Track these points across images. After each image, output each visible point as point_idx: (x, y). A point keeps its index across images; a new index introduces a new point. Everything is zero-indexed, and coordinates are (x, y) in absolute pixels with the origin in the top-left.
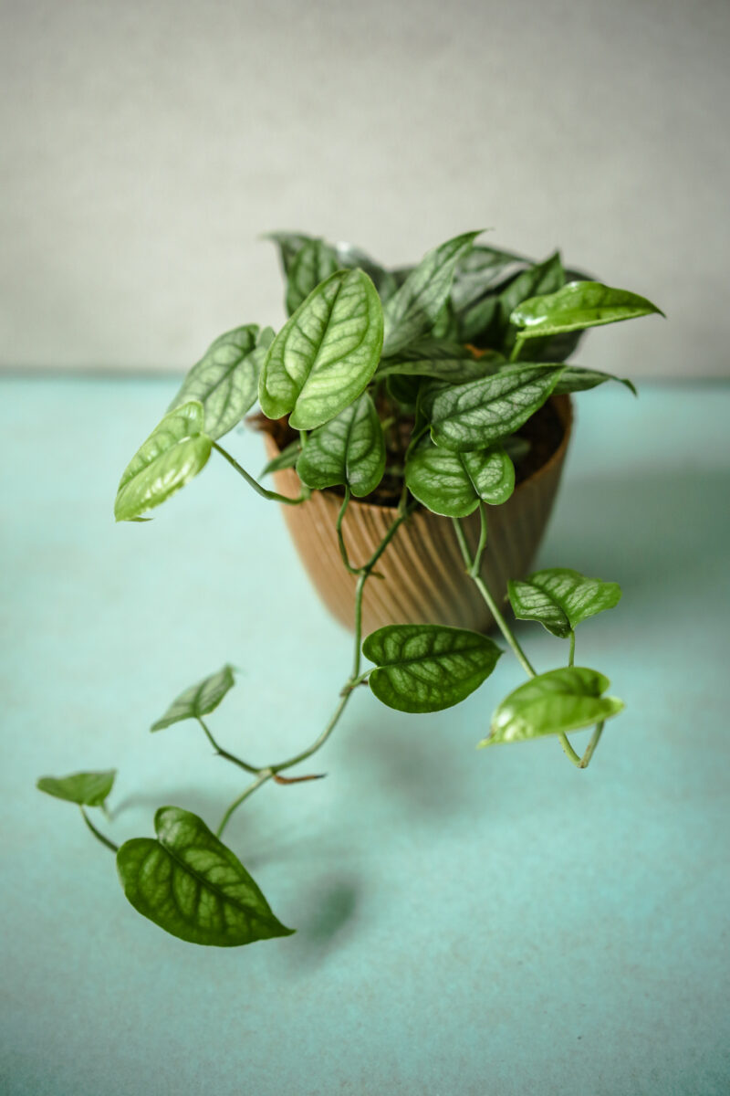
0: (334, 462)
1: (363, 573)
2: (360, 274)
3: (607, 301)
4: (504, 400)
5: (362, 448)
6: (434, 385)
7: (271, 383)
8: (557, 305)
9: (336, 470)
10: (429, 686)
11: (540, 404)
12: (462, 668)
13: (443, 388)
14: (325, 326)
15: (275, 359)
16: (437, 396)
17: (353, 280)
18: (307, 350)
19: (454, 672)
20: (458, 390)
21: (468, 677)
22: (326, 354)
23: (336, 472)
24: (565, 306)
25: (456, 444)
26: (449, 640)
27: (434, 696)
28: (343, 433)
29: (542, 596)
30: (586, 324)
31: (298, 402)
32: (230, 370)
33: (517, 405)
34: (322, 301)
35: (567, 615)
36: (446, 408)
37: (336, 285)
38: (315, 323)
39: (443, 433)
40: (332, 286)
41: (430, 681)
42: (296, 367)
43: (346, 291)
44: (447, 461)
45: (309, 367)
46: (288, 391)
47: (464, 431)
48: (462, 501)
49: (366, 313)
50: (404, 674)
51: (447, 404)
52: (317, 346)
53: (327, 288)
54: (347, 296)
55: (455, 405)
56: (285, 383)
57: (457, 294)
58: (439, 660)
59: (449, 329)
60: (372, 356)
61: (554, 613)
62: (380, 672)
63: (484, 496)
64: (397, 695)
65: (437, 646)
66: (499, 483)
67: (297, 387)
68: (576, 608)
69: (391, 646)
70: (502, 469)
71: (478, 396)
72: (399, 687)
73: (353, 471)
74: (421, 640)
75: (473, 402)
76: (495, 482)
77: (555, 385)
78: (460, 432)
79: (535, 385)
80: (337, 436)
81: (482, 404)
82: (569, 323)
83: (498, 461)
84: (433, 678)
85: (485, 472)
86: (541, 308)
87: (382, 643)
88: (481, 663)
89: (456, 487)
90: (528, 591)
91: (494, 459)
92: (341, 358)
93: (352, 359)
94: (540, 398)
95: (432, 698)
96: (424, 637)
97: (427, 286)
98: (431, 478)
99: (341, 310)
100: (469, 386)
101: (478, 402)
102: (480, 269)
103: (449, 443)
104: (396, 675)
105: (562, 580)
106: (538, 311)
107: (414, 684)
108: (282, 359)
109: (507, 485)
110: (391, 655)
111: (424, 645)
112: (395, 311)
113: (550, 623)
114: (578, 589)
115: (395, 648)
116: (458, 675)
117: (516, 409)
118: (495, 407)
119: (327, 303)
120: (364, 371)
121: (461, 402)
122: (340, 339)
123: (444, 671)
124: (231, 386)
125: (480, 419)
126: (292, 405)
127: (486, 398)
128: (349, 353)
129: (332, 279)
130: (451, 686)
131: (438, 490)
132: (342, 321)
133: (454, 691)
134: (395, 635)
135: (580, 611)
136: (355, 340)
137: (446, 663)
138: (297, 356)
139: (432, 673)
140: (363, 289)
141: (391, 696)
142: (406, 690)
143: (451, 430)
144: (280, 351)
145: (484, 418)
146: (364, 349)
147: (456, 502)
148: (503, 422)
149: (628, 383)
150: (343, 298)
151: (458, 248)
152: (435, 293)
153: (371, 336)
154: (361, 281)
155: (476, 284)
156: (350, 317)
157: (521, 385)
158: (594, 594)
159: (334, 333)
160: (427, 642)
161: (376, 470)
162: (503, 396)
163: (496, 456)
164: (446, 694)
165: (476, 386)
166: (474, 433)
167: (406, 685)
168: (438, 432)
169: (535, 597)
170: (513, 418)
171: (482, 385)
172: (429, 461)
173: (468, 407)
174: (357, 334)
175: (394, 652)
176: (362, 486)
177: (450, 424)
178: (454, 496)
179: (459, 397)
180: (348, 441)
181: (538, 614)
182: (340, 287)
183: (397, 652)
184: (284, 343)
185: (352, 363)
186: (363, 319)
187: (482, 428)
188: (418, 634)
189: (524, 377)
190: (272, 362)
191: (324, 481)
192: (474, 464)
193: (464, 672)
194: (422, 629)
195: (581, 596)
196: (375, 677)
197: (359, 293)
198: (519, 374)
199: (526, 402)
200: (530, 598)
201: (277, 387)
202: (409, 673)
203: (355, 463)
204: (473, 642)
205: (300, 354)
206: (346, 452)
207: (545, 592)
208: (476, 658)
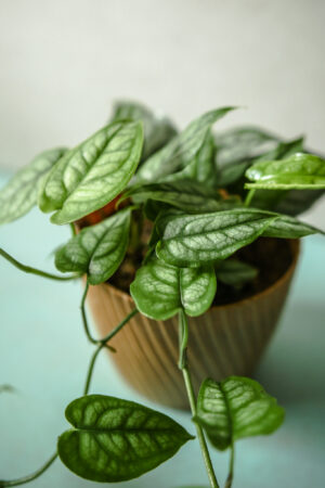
0: (83, 255)
1: (99, 344)
2: (139, 124)
4: (221, 232)
5: (108, 248)
6: (172, 211)
7: (50, 187)
8: (281, 168)
9: (82, 261)
10: (111, 456)
11: (250, 241)
12: (146, 446)
14: (99, 153)
15: (59, 171)
17: (131, 125)
18: (81, 168)
19: (137, 450)
20: (188, 218)
21: (147, 458)
22: (94, 172)
24: (287, 170)
25: (175, 260)
26: (143, 419)
27: (112, 468)
28: (100, 235)
29: (221, 402)
30: (301, 186)
31: (65, 204)
33: (231, 238)
34: (104, 136)
35: (233, 427)
36: (175, 230)
37: (117, 127)
38: (92, 150)
39: (167, 249)
40: (115, 127)
41: (113, 453)
42: (70, 179)
43: (124, 131)
44: (167, 271)
45: (79, 178)
46: (60, 195)
47: (182, 251)
48: (165, 307)
49: (130, 149)
50: (93, 442)
51: (177, 227)
52: (88, 167)
53: (111, 127)
54: (122, 135)
55: (183, 229)
56: (59, 188)
58: (127, 435)
62: (74, 433)
63: (186, 305)
64: (79, 459)
65: (130, 422)
66: (200, 298)
67: (66, 193)
68: (242, 423)
69: (90, 413)
70: (207, 287)
71: (202, 225)
73: (95, 265)
74: (118, 413)
75: (197, 230)
76: (197, 297)
77: (265, 229)
78: (180, 251)
79: (249, 226)
80: (95, 236)
81: (203, 232)
82: (288, 183)
83: (206, 280)
84: (116, 451)
85: (193, 287)
86: (269, 168)
87: (84, 409)
88: (164, 446)
89: (166, 294)
90: (215, 393)
91: (204, 278)
92: (101, 178)
93: (109, 180)
94: (251, 236)
95: (109, 470)
96: (121, 411)
97: (189, 139)
98: (151, 283)
99: (114, 144)
100: (198, 216)
101: (201, 230)
103: (168, 257)
104: (86, 440)
106: (267, 171)
107: (98, 452)
108: (63, 172)
109: (206, 301)
110: (88, 421)
111: (119, 418)
112: (166, 155)
114: (253, 405)
115: (93, 415)
116: (140, 453)
117: (229, 241)
118: (213, 236)
119: (107, 137)
122: (105, 164)
123: (128, 444)
125: (198, 243)
126: (60, 205)
127: (208, 228)
128: (110, 174)
129: (117, 122)
130: (130, 461)
131: (151, 293)
132: (112, 152)
133: (131, 467)
134: (97, 404)
135: (244, 428)
136: (116, 166)
137: (133, 439)
138: (72, 172)
139: (116, 446)
140: (134, 132)
141: (73, 459)
142: (88, 456)
143: (175, 249)
145: (202, 244)
146: (119, 174)
147: (159, 306)
148: (215, 250)
150: (119, 135)
152: (192, 145)
153: (128, 165)
156: (118, 150)
157: (238, 223)
158: (261, 414)
159: (104, 159)
160: (122, 417)
161: (111, 267)
162: (221, 229)
163: (206, 275)
164: (123, 469)
165: (202, 218)
166: (191, 253)
167: (90, 452)
168: (164, 246)
169: (216, 402)
170: (224, 247)
171: (207, 218)
172: (155, 268)
173: (192, 233)
174: (118, 162)
175: (91, 419)
176: (97, 278)
177: (175, 242)
178: (160, 301)
179: (188, 223)
180: (100, 241)
183: (94, 420)
184: (68, 160)
185: (108, 183)
186: (127, 152)
187: (198, 251)
188: (118, 407)
189: (242, 218)
190: (56, 173)
191: (70, 268)
192: (187, 278)
193: (146, 451)
194: (122, 404)
195: (251, 413)
196: (66, 438)
198: (238, 214)
199: (238, 237)
200: (211, 401)
201: (53, 191)
202: (97, 441)
203: (98, 258)
204: (163, 425)
205: (76, 170)
206: (95, 249)
207: (225, 399)
208: (162, 439)
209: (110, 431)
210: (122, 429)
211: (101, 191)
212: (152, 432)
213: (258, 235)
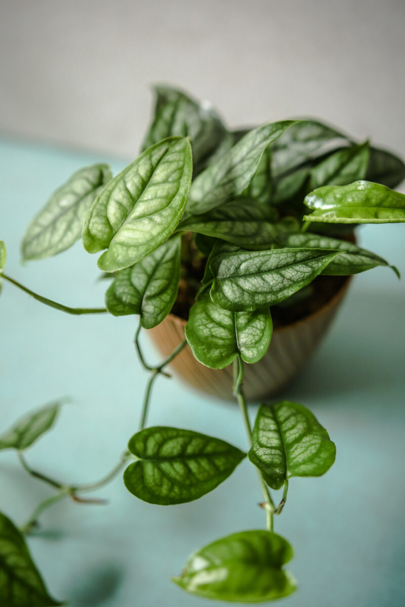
0: (135, 294)
1: (154, 371)
2: (186, 144)
3: (386, 204)
4: (278, 273)
5: (159, 287)
6: (225, 247)
7: (94, 223)
8: (344, 196)
9: (134, 301)
10: (173, 482)
11: (307, 282)
12: (205, 470)
13: (231, 252)
14: (144, 184)
15: (102, 204)
16: (225, 258)
17: (178, 148)
18: (125, 202)
19: (196, 474)
20: (243, 256)
21: (206, 481)
22: (140, 209)
23: (133, 303)
24: (350, 200)
25: (229, 303)
26: (201, 445)
27: (175, 493)
28: (149, 270)
29: (275, 435)
30: (364, 220)
31: (113, 242)
32: (80, 199)
33: (288, 279)
34: (148, 162)
35: (287, 464)
36: (229, 269)
37: (163, 149)
38: (137, 180)
39: (222, 291)
40: (160, 150)
41: (175, 479)
42: (115, 215)
43: (169, 157)
44: (222, 311)
45: (125, 215)
46: (105, 233)
47: (238, 294)
48: (221, 353)
49: (178, 180)
50: (156, 470)
51: (231, 266)
52: (134, 200)
53: (156, 151)
54: (168, 162)
55: (238, 268)
56: (104, 226)
57: (281, 160)
58: (187, 462)
59: (263, 191)
60: (172, 220)
61: (277, 460)
62: (138, 465)
63: (243, 349)
64: (145, 487)
65: (190, 450)
66: (256, 342)
67: (112, 232)
68: (295, 460)
69: (151, 445)
70: (263, 331)
71: (257, 265)
72: (148, 481)
73: (147, 305)
74: (178, 443)
75: (252, 270)
76: (253, 341)
77: (324, 268)
78: (235, 293)
79: (307, 265)
81: (259, 272)
82: (350, 217)
83: (261, 323)
84: (178, 478)
85: (248, 330)
86: (330, 198)
87: (145, 440)
88: (222, 468)
89: (221, 338)
90: (269, 424)
91: (260, 320)
92: (148, 215)
93: (157, 218)
94: (309, 277)
95: (173, 494)
96: (181, 440)
97: (242, 160)
98: (205, 325)
99: (159, 175)
100: (253, 254)
101: (257, 270)
102: (308, 140)
103: (223, 301)
104: (149, 470)
105: (297, 422)
106: (328, 200)
107: (161, 480)
108: (106, 206)
109: (262, 347)
110: (150, 452)
111: (179, 447)
112: (216, 174)
113: (268, 471)
114: (305, 439)
115: (155, 446)
116: (200, 477)
117: (286, 282)
118: (269, 278)
119: (152, 165)
120: (163, 231)
121: (243, 266)
122: (152, 199)
123: (189, 471)
124: (75, 213)
125: (254, 285)
126: (106, 245)
127: (264, 268)
128: (156, 212)
129: (162, 143)
130: (191, 485)
131: (206, 338)
132: (158, 184)
133: (192, 490)
134: (158, 436)
135: (298, 465)
136: (164, 202)
137: (193, 465)
138: (116, 206)
139: (178, 473)
140: (182, 158)
141: (140, 487)
142: (153, 484)
143: (229, 291)
144: (106, 198)
145: (257, 286)
146: (168, 212)
147: (216, 353)
148: (271, 292)
149: (394, 268)
150: (164, 163)
151: (273, 132)
152: (246, 168)
153: (177, 201)
154: (184, 150)
155: (300, 154)
156: (165, 181)
157: (296, 263)
158: (314, 451)
160: (182, 445)
161: (164, 308)
163: (261, 317)
164: (184, 492)
165: (258, 256)
166: (246, 297)
167: (154, 481)
168: (218, 289)
169: (271, 435)
170: (281, 290)
171: (263, 256)
172: (210, 307)
173: (247, 273)
174: (166, 197)
175: (153, 450)
176: (150, 320)
177: (230, 283)
178: (217, 346)
179: (242, 262)
180: (150, 278)
181: (264, 458)
182: (167, 151)
183: (155, 450)
184: (111, 192)
185: (156, 222)
186: (175, 184)
187: (253, 294)
189: (299, 256)
190: (98, 206)
191: (122, 309)
192: (242, 320)
193: (205, 474)
194: (181, 433)
195: (303, 449)
197: (180, 160)
199: (295, 278)
200: (265, 433)
201: (97, 228)
202: (160, 470)
203: (150, 298)
204: (221, 448)
205: (120, 204)
206: (146, 288)
207: (280, 432)
208: (220, 462)
209: (171, 459)
210: (182, 457)
211: (149, 232)
212: (210, 457)
213: (316, 275)
